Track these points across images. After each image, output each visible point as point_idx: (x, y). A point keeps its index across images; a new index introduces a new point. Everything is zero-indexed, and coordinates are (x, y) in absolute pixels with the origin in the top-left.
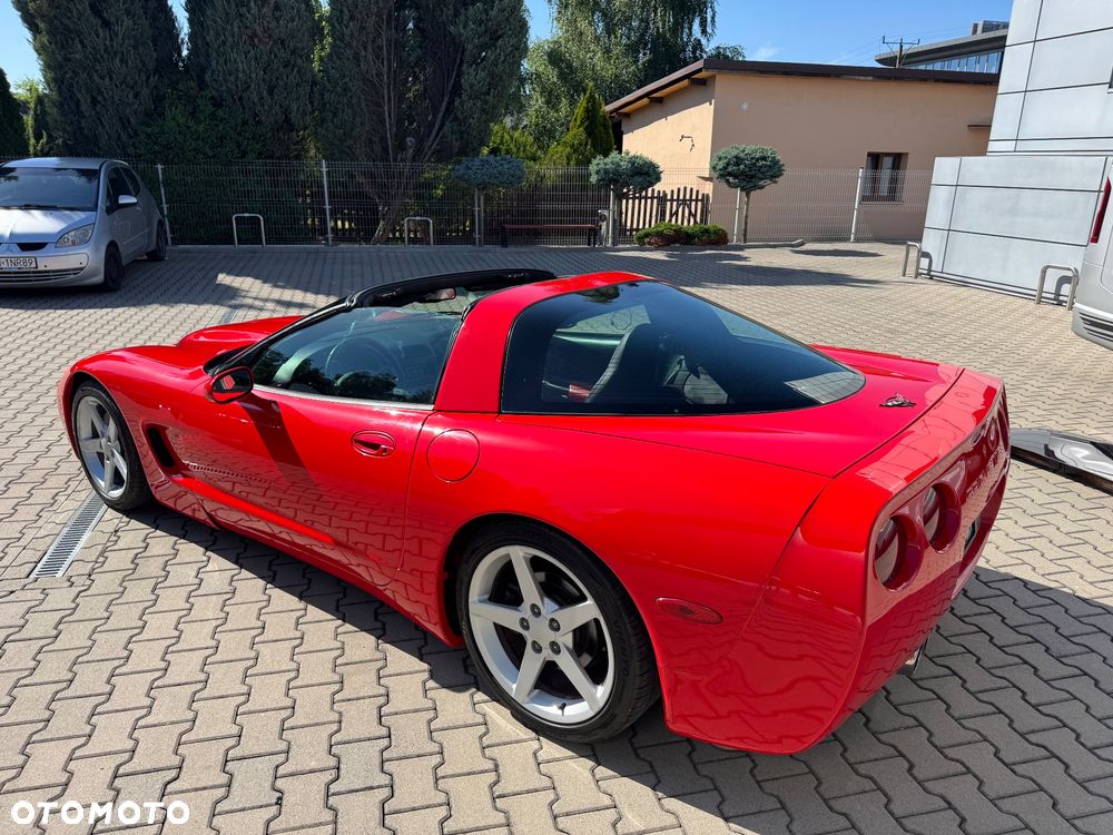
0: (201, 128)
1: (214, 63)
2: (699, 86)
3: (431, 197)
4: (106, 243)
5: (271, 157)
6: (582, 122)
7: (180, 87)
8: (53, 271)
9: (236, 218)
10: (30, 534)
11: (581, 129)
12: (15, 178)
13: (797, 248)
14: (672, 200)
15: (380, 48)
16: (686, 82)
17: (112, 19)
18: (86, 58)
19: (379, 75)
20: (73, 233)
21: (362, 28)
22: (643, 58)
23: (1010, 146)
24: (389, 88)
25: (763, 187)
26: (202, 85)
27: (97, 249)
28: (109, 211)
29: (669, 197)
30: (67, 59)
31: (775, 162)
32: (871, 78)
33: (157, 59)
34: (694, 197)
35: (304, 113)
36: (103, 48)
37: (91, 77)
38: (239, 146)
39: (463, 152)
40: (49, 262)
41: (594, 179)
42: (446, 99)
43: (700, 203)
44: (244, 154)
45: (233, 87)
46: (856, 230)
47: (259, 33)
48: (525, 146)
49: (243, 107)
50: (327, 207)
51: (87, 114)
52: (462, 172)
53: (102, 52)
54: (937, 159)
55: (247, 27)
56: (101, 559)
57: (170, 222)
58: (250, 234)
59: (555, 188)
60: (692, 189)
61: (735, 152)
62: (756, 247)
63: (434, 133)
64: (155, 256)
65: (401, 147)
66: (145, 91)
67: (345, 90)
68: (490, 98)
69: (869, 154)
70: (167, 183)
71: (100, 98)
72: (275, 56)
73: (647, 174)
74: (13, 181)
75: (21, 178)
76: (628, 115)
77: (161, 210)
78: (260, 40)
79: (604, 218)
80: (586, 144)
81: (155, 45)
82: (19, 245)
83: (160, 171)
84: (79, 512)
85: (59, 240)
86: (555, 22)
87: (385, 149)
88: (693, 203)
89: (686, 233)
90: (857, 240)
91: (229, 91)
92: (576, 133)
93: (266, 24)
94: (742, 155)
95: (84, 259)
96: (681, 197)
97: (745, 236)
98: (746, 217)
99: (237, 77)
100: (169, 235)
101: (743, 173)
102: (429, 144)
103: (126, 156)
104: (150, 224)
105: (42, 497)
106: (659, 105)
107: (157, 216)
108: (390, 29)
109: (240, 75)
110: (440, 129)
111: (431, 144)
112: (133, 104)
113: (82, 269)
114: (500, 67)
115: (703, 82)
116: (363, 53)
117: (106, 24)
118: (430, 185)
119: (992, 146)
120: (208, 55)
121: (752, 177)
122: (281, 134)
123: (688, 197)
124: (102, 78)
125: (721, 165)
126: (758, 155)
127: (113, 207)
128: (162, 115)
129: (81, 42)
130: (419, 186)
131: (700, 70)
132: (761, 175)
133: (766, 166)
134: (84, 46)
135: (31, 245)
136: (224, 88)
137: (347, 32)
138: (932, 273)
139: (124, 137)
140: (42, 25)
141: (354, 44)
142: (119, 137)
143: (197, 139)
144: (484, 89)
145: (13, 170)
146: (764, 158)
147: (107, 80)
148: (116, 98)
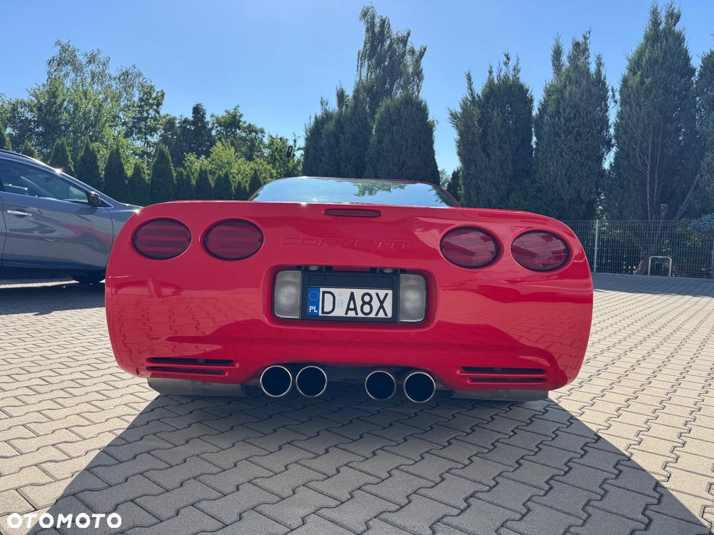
1: (540, 169)
15: (647, 149)
17: (491, 152)
19: (644, 165)
24: (652, 173)
33: (514, 170)
36: (484, 167)
45: (548, 180)
47: (565, 149)
49: (553, 191)
53: (484, 169)
55: (559, 146)
63: (686, 200)
65: (658, 211)
66: (503, 187)
78: (566, 153)
81: (514, 163)
87: (645, 212)
91: (546, 183)
93: (571, 143)
99: (550, 175)
108: (658, 136)
109: (552, 173)
112: (494, 193)
117: (488, 155)
120: (538, 165)
134: (476, 167)
136: (543, 182)
147: (484, 182)
148: (487, 190)
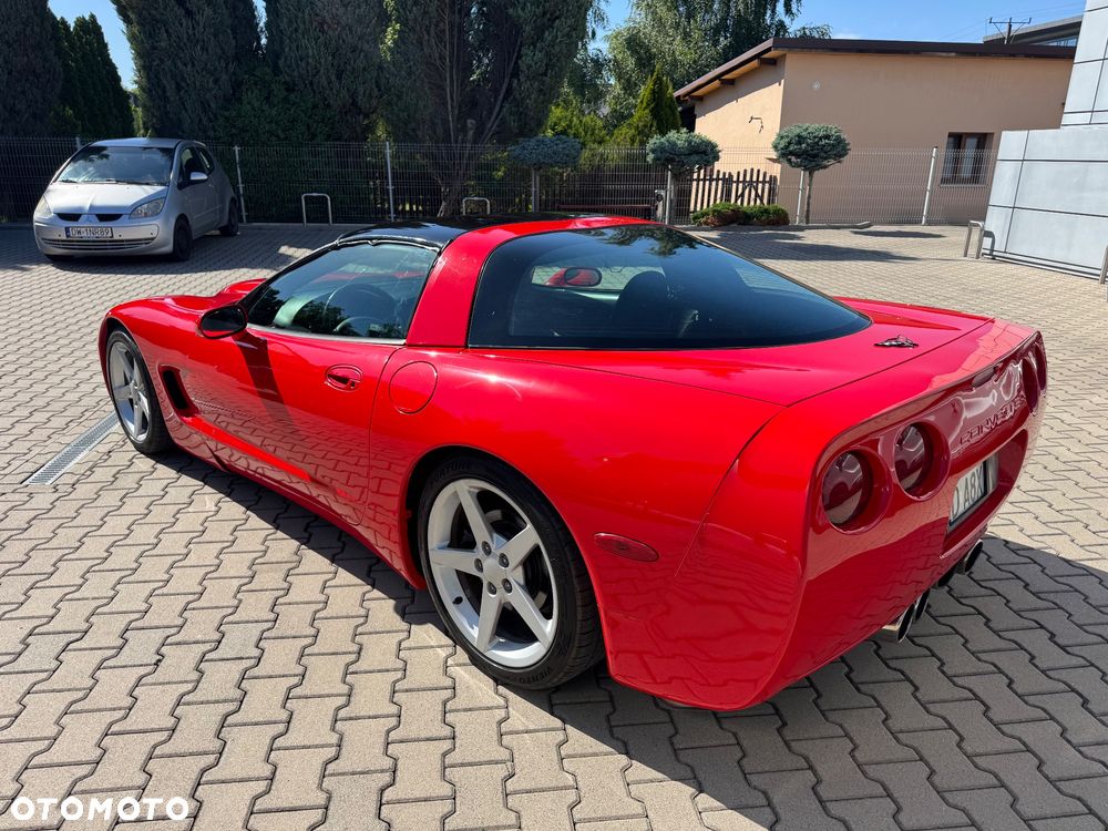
0: (274, 112)
1: (287, 50)
2: (769, 66)
3: (492, 178)
4: (176, 215)
5: (339, 139)
6: (648, 105)
7: (258, 73)
8: (127, 241)
9: (306, 197)
10: (36, 450)
11: (647, 111)
12: (107, 156)
13: (861, 230)
14: (738, 182)
15: (444, 31)
16: (755, 62)
17: (195, 9)
18: (171, 46)
19: (442, 58)
20: (146, 206)
21: (425, 13)
22: (723, 42)
23: (1086, 118)
24: (451, 71)
25: (825, 167)
26: (276, 71)
27: (167, 221)
28: (180, 186)
29: (735, 179)
30: (154, 48)
31: (839, 141)
32: (953, 54)
33: (236, 46)
34: (761, 179)
35: (370, 96)
36: (185, 36)
37: (175, 65)
38: (308, 129)
39: (522, 134)
40: (123, 232)
41: (650, 158)
42: (507, 80)
43: (767, 186)
44: (314, 136)
45: (304, 72)
46: (928, 213)
47: (328, 20)
48: (593, 130)
49: (314, 92)
50: (391, 187)
51: (172, 99)
52: (517, 152)
53: (185, 40)
54: (1004, 133)
55: (317, 15)
56: (89, 473)
57: (245, 201)
58: (318, 213)
59: (617, 168)
60: (759, 171)
61: (798, 131)
62: (818, 228)
63: (495, 114)
64: (227, 232)
65: (464, 129)
66: (224, 77)
67: (409, 74)
68: (547, 79)
69: (951, 135)
70: (243, 164)
71: (183, 84)
72: (344, 41)
73: (705, 153)
74: (105, 159)
75: (113, 156)
76: (701, 98)
77: (236, 189)
78: (329, 27)
79: (659, 198)
80: (652, 126)
81: (234, 32)
82: (98, 216)
83: (237, 152)
84: (84, 436)
85: (134, 212)
86: (635, 8)
87: (447, 131)
88: (760, 186)
89: (745, 213)
90: (929, 223)
91: (301, 76)
92: (641, 115)
93: (334, 10)
94: (804, 134)
95: (156, 231)
96: (748, 179)
97: (807, 217)
98: (809, 197)
99: (308, 64)
100: (244, 214)
101: (805, 152)
102: (489, 126)
103: (206, 139)
104: (222, 201)
105: (58, 422)
106: (730, 87)
107: (230, 194)
108: (454, 13)
109: (310, 60)
110: (500, 111)
111: (492, 125)
112: (212, 89)
113: (153, 239)
114: (557, 49)
115: (773, 62)
116: (426, 37)
117: (189, 13)
118: (491, 167)
119: (1066, 119)
120: (282, 42)
121: (815, 156)
122: (349, 117)
123: (754, 179)
124: (185, 65)
125: (783, 144)
126: (821, 134)
127: (184, 183)
128: (239, 100)
129: (167, 31)
130: (479, 167)
131: (768, 50)
132: (823, 154)
133: (829, 145)
134: (169, 35)
135: (108, 216)
136: (296, 73)
137: (411, 17)
138: (995, 253)
139: (205, 120)
140: (132, 16)
141: (418, 28)
142: (200, 119)
143: (271, 122)
144: (542, 70)
145: (104, 148)
146: (827, 137)
147: (189, 66)
148: (198, 84)
